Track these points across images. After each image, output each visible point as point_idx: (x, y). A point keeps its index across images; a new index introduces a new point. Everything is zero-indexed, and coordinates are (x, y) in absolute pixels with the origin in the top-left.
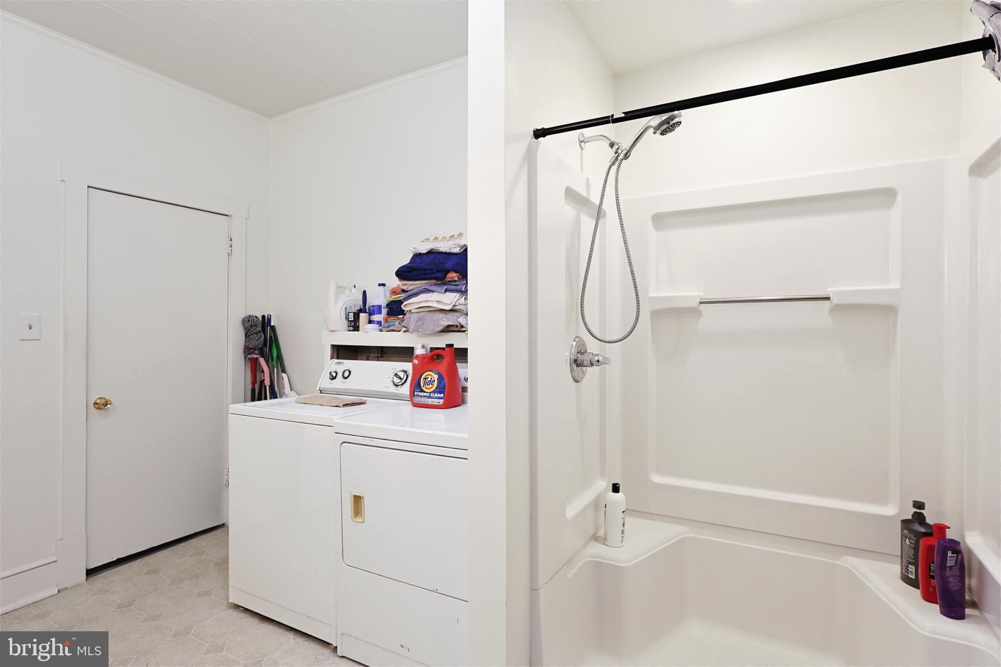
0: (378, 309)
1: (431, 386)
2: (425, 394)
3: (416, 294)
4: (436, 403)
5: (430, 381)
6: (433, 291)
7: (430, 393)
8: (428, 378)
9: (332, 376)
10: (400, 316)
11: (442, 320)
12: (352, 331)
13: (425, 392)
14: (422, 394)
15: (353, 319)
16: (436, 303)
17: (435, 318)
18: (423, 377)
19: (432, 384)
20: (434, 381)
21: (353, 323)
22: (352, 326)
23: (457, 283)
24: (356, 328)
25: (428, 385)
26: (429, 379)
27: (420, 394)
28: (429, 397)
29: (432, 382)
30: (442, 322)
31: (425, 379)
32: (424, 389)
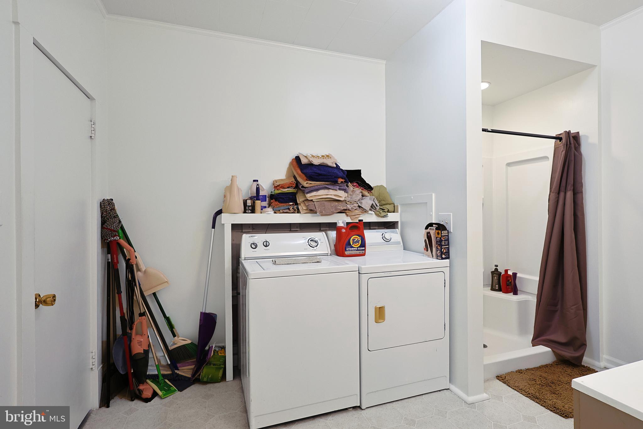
0: (264, 198)
1: (357, 244)
2: (354, 249)
3: (317, 190)
4: (362, 253)
5: (357, 241)
7: (358, 248)
8: (355, 239)
10: (290, 203)
11: (339, 206)
12: (250, 213)
13: (354, 248)
14: (353, 249)
15: (250, 205)
16: (333, 196)
17: (332, 205)
18: (352, 239)
19: (358, 243)
20: (359, 240)
21: (251, 207)
22: (249, 210)
23: (341, 185)
24: (253, 211)
25: (355, 243)
26: (356, 240)
27: (351, 249)
28: (358, 250)
29: (358, 241)
30: (339, 207)
31: (354, 240)
32: (353, 246)
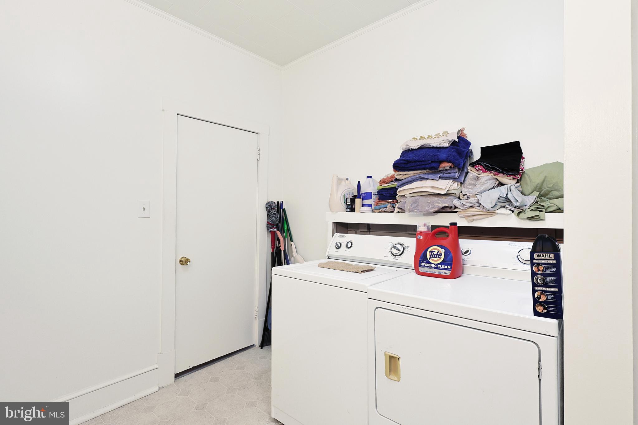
0: (368, 196)
1: (437, 258)
2: (432, 265)
3: (410, 182)
4: (444, 274)
5: (437, 254)
6: (427, 179)
7: (437, 264)
8: (435, 251)
9: (338, 246)
10: (390, 200)
11: (437, 203)
12: (349, 212)
13: (432, 264)
14: (429, 265)
15: (350, 203)
16: (430, 188)
17: (429, 201)
18: (429, 250)
19: (438, 257)
20: (441, 254)
21: (350, 206)
22: (349, 208)
23: (449, 172)
24: (353, 210)
25: (434, 258)
26: (436, 253)
27: (426, 265)
28: (437, 268)
29: (438, 255)
30: (437, 204)
31: (432, 252)
32: (430, 261)
